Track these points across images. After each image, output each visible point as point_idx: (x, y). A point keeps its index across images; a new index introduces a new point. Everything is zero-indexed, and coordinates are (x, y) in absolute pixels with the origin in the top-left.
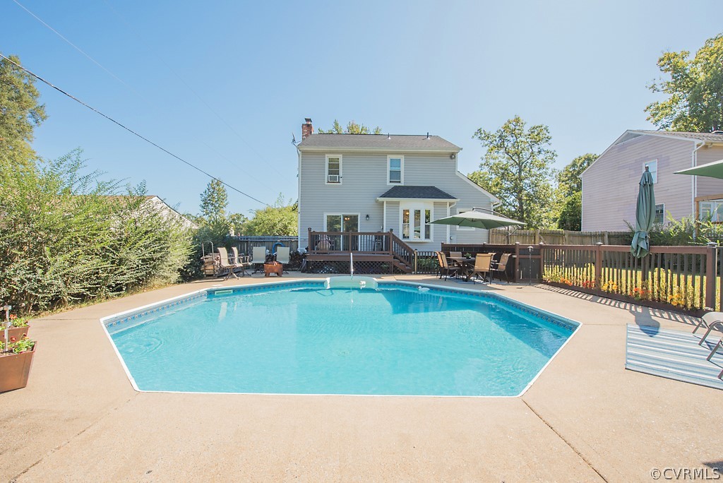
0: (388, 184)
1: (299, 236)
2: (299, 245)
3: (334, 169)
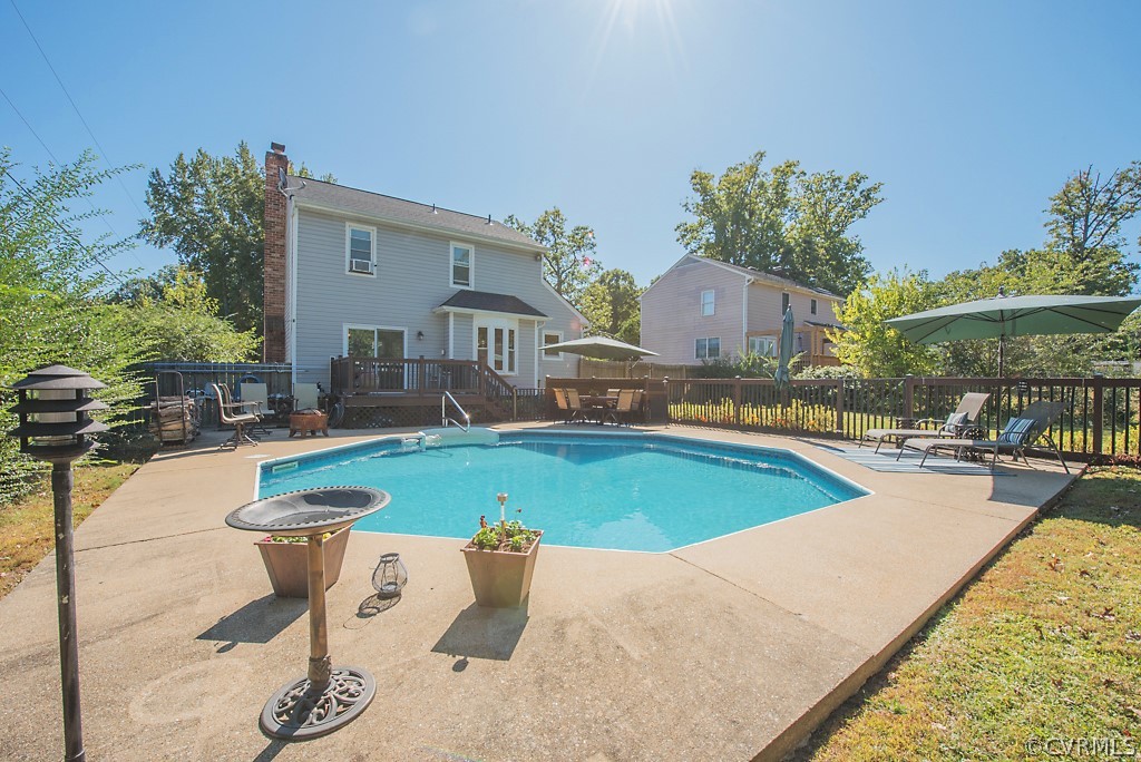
0: (452, 285)
1: (294, 364)
2: (294, 380)
3: (361, 249)
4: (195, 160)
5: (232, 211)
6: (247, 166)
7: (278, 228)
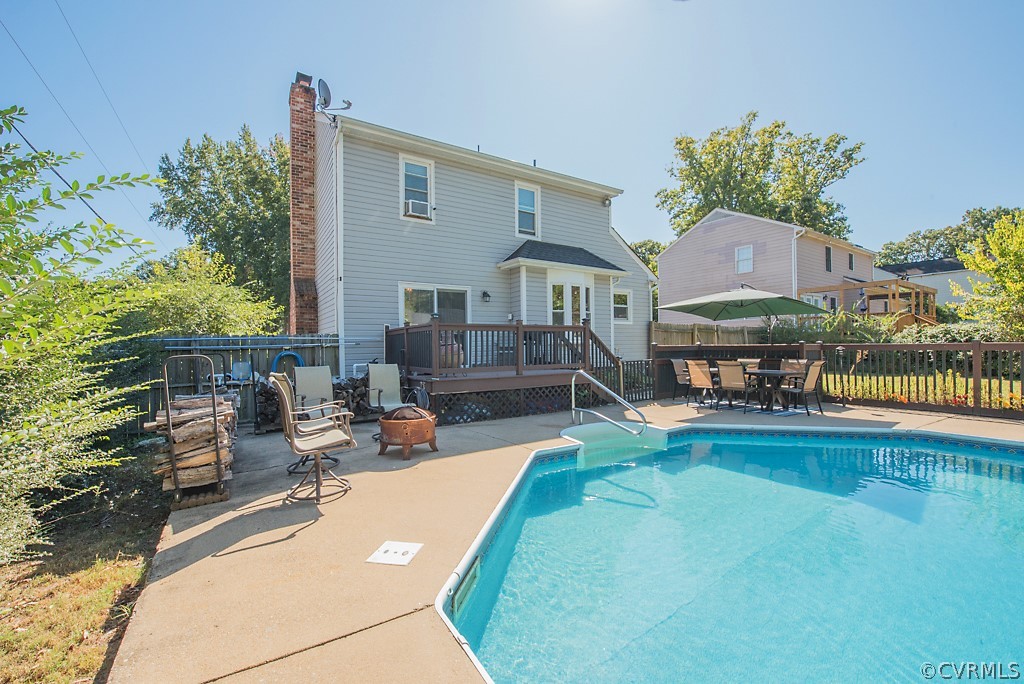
0: (518, 234)
3: (416, 187)
4: (201, 146)
5: (235, 191)
6: (250, 149)
7: (306, 174)
